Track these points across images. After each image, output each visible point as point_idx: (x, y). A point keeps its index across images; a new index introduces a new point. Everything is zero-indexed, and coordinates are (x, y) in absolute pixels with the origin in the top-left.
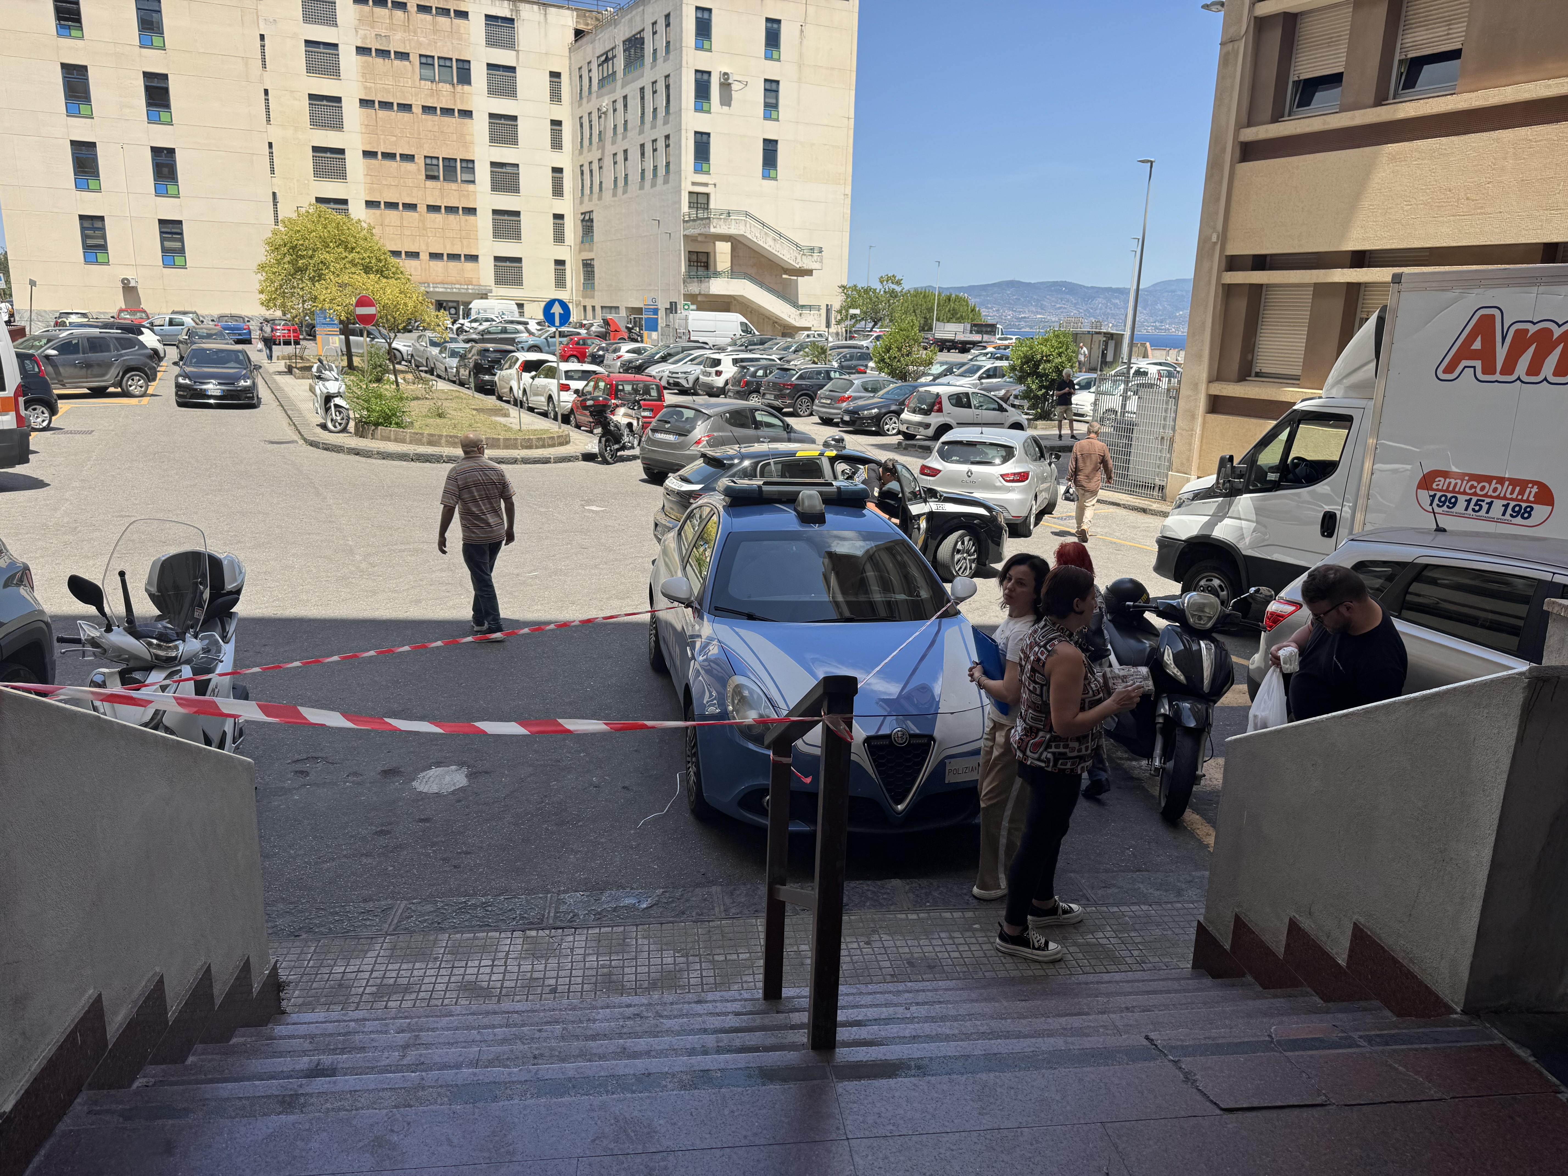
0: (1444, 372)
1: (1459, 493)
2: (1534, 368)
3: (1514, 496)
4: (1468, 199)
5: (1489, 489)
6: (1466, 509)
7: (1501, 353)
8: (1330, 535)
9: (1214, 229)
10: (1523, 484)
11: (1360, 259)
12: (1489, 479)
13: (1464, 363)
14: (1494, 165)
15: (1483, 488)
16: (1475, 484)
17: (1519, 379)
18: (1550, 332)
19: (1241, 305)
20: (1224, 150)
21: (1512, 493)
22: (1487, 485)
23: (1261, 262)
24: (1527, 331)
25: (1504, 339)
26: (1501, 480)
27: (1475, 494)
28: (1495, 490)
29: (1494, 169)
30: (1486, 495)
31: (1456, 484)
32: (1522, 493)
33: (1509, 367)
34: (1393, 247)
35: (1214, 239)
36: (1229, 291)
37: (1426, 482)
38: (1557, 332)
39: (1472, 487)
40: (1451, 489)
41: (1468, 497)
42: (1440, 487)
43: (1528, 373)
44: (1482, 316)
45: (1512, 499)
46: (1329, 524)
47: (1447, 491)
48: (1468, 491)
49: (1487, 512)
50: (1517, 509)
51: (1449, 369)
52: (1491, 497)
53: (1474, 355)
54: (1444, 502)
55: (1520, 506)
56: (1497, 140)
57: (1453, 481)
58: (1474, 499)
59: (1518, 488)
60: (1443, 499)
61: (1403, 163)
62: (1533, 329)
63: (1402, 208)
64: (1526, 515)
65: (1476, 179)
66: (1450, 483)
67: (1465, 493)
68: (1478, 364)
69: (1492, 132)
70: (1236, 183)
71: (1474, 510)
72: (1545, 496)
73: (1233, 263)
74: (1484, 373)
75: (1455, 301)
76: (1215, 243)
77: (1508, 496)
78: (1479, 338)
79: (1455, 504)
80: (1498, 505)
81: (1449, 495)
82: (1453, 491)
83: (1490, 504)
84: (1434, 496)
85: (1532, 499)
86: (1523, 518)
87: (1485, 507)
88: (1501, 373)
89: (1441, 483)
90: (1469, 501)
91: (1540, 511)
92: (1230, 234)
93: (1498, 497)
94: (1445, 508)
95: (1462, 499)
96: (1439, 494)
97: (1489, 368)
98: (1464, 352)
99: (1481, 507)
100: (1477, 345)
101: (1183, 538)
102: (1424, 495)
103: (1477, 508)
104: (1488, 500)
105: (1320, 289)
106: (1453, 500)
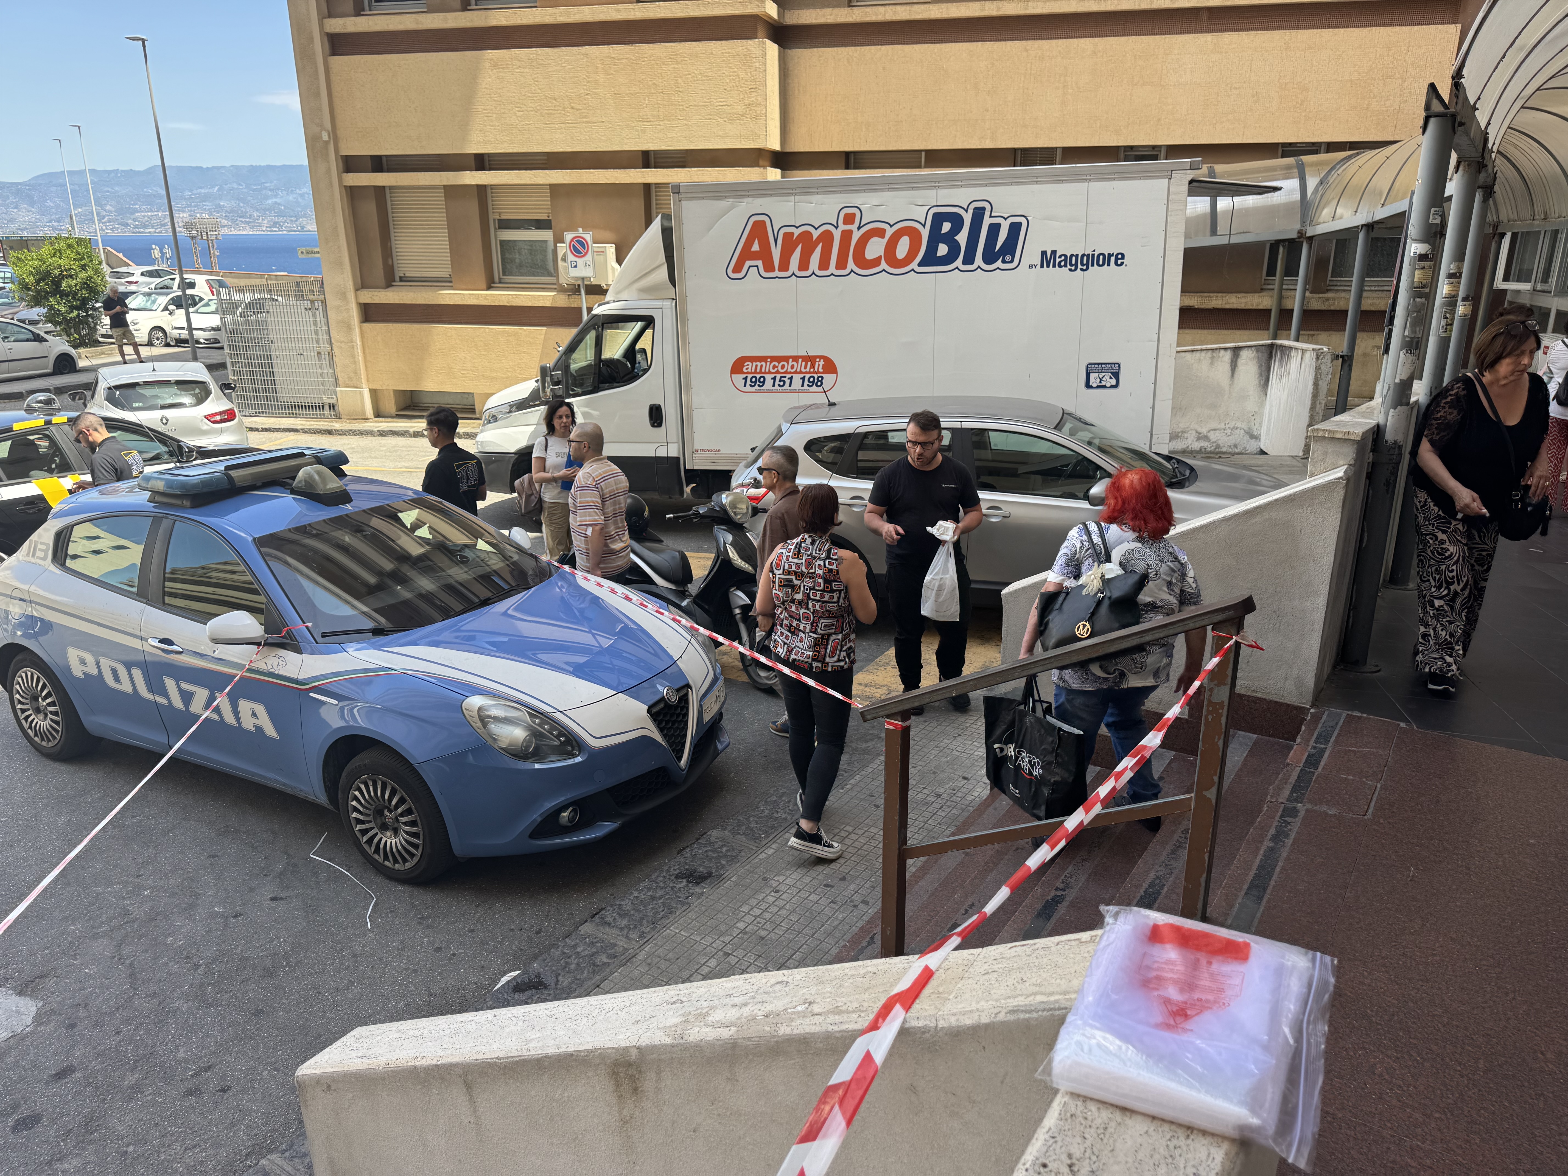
0: (734, 271)
1: (765, 373)
2: (804, 265)
3: (808, 370)
4: (572, 108)
5: (788, 366)
6: (774, 386)
7: (776, 254)
8: (659, 425)
9: (322, 127)
10: (810, 359)
11: (481, 162)
12: (786, 359)
13: (748, 263)
14: (588, 77)
15: (783, 367)
16: (777, 364)
17: (793, 274)
18: (808, 234)
19: (370, 208)
20: (311, 39)
21: (805, 368)
22: (786, 364)
23: (378, 164)
24: (792, 234)
25: (776, 241)
26: (795, 359)
27: (778, 372)
28: (792, 367)
29: (589, 82)
30: (786, 372)
31: (762, 366)
32: (813, 366)
33: (784, 266)
34: (515, 151)
35: (325, 137)
36: (353, 194)
37: (737, 367)
38: (816, 234)
39: (774, 367)
40: (758, 370)
41: (773, 376)
42: (749, 370)
43: (800, 269)
44: (755, 222)
45: (806, 373)
46: (656, 415)
47: (756, 372)
48: (772, 370)
49: (790, 386)
50: (812, 379)
51: (738, 269)
52: (790, 373)
53: (755, 256)
54: (755, 382)
55: (814, 377)
56: (586, 55)
57: (759, 364)
58: (778, 376)
59: (809, 363)
60: (754, 380)
61: (506, 70)
62: (797, 232)
63: (515, 114)
64: (819, 384)
65: (576, 90)
66: (756, 366)
67: (770, 373)
68: (759, 263)
69: (580, 48)
70: (334, 78)
71: (779, 385)
72: (830, 367)
73: (350, 164)
74: (766, 271)
75: (732, 208)
76: (327, 143)
77: (803, 370)
78: (756, 241)
79: (764, 382)
80: (797, 378)
81: (758, 376)
82: (761, 372)
83: (791, 379)
84: (746, 379)
85: (821, 370)
86: (817, 386)
87: (788, 382)
88: (780, 270)
89: (750, 367)
90: (774, 379)
91: (828, 379)
92: (341, 133)
93: (796, 372)
94: (757, 387)
95: (769, 378)
96: (750, 376)
97: (769, 267)
98: (746, 254)
99: (784, 382)
100: (756, 247)
102: (739, 378)
103: (782, 383)
104: (789, 376)
105: (451, 191)
106: (762, 380)
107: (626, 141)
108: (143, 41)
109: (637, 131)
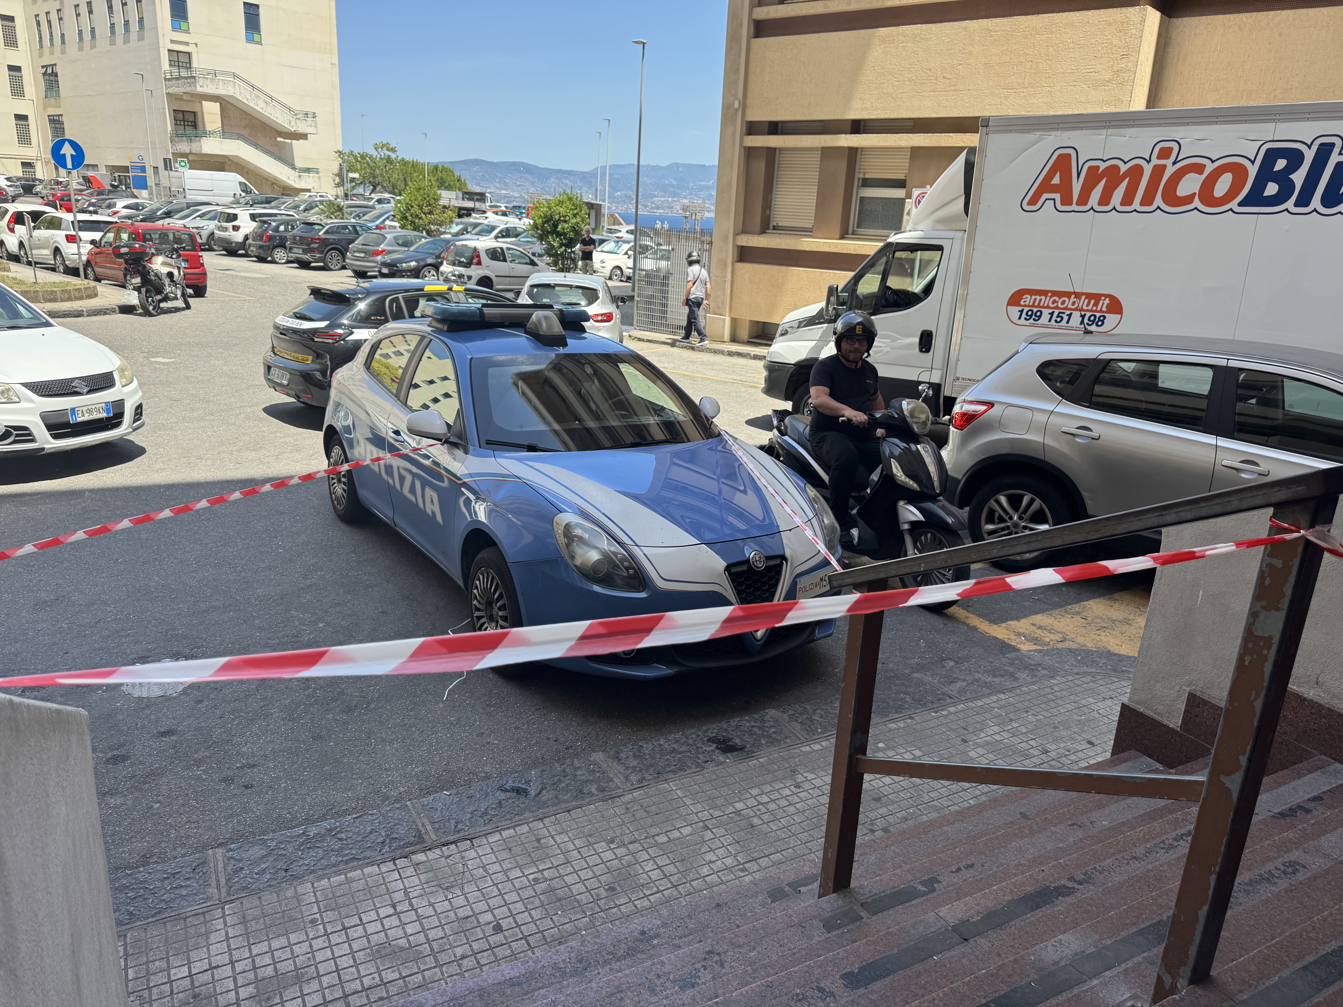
0: (1029, 204)
1: (1043, 307)
2: (1105, 199)
3: (1090, 308)
4: (944, 77)
5: (1069, 303)
6: (1050, 321)
7: (1077, 187)
8: (928, 351)
9: (736, 96)
10: (1096, 297)
11: (857, 127)
12: (1068, 294)
13: (1045, 196)
14: (964, 49)
15: (1063, 303)
16: (1057, 299)
17: (1092, 208)
18: (1117, 168)
19: (760, 166)
20: (741, 25)
21: (1088, 305)
22: (1067, 299)
23: (774, 128)
24: (1098, 167)
25: (1079, 174)
26: (1078, 295)
27: (1057, 308)
28: (1074, 303)
29: (964, 53)
30: (1066, 308)
31: (1041, 300)
32: (1096, 304)
33: (1083, 199)
34: (886, 116)
35: (736, 105)
36: (750, 153)
37: (1015, 299)
38: (1124, 168)
39: (1054, 302)
40: (1036, 304)
41: (1051, 311)
42: (1027, 303)
43: (1100, 204)
44: (1060, 155)
45: (1088, 311)
46: (926, 341)
47: (1033, 306)
48: (1051, 305)
49: (1068, 322)
50: (1092, 318)
51: (1033, 202)
52: (1070, 309)
53: (1054, 189)
54: (1031, 316)
55: (1095, 316)
56: (965, 29)
57: (1038, 298)
58: (1057, 312)
59: (1093, 301)
60: (1030, 313)
61: (892, 45)
62: (1103, 166)
63: (892, 83)
64: (1100, 323)
65: (950, 61)
66: (1035, 300)
67: (1048, 307)
68: (1057, 196)
69: (961, 22)
70: (753, 57)
71: (1056, 321)
72: (1116, 307)
73: (752, 128)
74: (1062, 204)
75: (1037, 142)
76: (737, 110)
77: (1085, 308)
78: (1058, 174)
79: (1040, 317)
80: (1076, 316)
81: (1035, 310)
82: (1038, 306)
83: (1070, 315)
84: (1022, 311)
85: (1104, 309)
86: (1097, 325)
87: (1066, 318)
88: (1077, 204)
89: (1028, 300)
90: (1052, 314)
91: (1111, 319)
92: (749, 102)
93: (1076, 309)
94: (1031, 321)
95: (1046, 312)
96: (1026, 309)
97: (1067, 201)
98: (1045, 186)
99: (1062, 318)
100: (1056, 180)
101: (793, 362)
102: (1014, 311)
103: (1059, 319)
104: (1068, 312)
105: (827, 152)
106: (1038, 314)
107: (987, 107)
108: (644, 44)
109: (1000, 98)
